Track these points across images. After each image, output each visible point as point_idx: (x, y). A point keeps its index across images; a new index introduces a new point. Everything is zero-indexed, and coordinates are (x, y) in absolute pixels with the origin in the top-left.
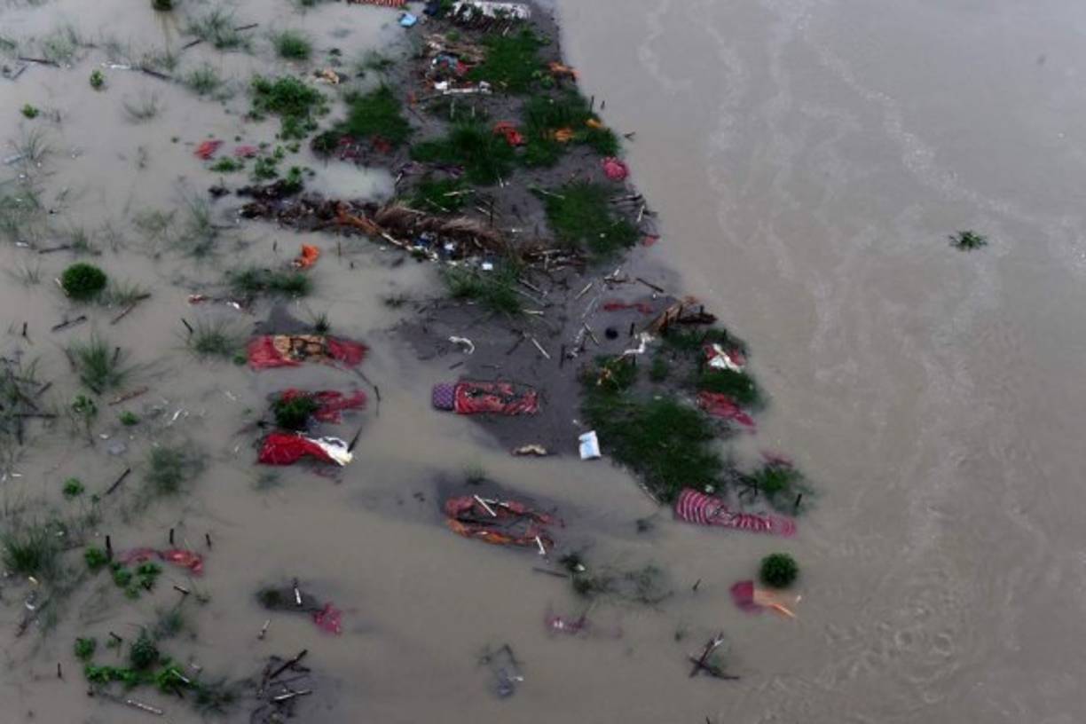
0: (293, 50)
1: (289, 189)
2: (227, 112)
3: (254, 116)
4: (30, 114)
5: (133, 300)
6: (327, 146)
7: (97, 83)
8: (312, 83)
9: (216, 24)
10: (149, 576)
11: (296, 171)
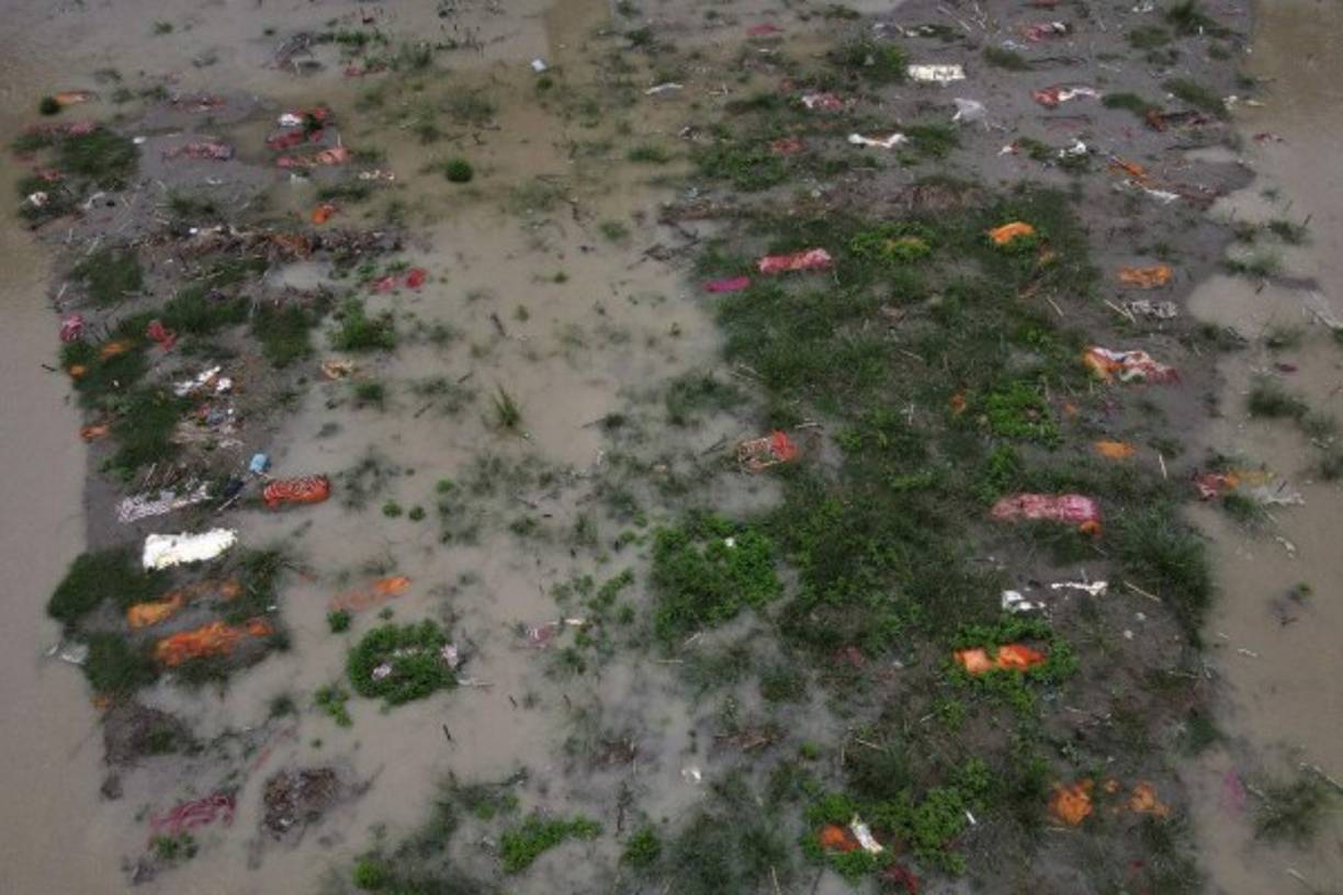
0: (371, 395)
1: (345, 262)
2: (412, 315)
3: (388, 317)
4: (560, 279)
5: (428, 170)
6: (324, 301)
7: (523, 315)
8: (345, 362)
9: (452, 410)
10: (369, 66)
11: (344, 275)
